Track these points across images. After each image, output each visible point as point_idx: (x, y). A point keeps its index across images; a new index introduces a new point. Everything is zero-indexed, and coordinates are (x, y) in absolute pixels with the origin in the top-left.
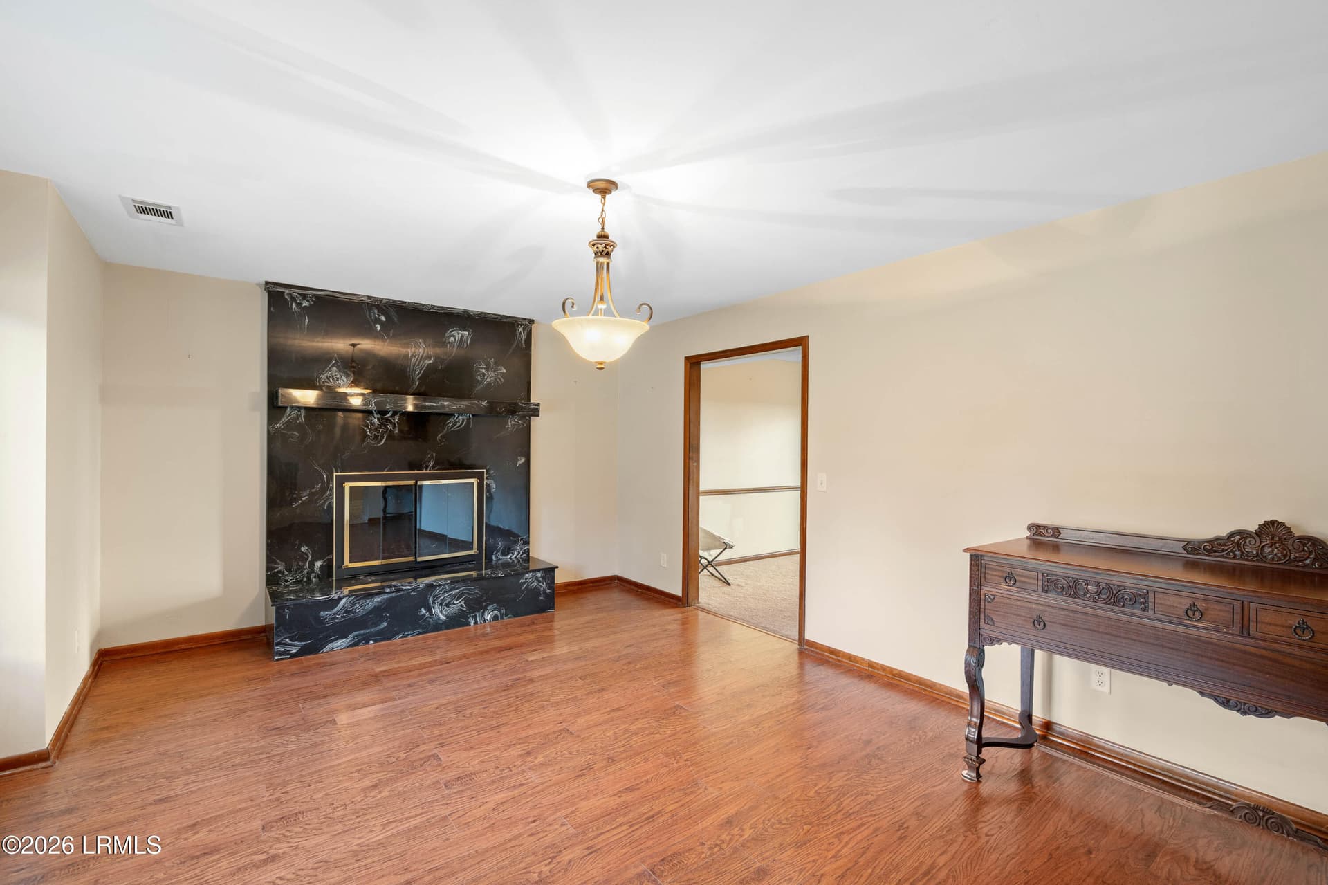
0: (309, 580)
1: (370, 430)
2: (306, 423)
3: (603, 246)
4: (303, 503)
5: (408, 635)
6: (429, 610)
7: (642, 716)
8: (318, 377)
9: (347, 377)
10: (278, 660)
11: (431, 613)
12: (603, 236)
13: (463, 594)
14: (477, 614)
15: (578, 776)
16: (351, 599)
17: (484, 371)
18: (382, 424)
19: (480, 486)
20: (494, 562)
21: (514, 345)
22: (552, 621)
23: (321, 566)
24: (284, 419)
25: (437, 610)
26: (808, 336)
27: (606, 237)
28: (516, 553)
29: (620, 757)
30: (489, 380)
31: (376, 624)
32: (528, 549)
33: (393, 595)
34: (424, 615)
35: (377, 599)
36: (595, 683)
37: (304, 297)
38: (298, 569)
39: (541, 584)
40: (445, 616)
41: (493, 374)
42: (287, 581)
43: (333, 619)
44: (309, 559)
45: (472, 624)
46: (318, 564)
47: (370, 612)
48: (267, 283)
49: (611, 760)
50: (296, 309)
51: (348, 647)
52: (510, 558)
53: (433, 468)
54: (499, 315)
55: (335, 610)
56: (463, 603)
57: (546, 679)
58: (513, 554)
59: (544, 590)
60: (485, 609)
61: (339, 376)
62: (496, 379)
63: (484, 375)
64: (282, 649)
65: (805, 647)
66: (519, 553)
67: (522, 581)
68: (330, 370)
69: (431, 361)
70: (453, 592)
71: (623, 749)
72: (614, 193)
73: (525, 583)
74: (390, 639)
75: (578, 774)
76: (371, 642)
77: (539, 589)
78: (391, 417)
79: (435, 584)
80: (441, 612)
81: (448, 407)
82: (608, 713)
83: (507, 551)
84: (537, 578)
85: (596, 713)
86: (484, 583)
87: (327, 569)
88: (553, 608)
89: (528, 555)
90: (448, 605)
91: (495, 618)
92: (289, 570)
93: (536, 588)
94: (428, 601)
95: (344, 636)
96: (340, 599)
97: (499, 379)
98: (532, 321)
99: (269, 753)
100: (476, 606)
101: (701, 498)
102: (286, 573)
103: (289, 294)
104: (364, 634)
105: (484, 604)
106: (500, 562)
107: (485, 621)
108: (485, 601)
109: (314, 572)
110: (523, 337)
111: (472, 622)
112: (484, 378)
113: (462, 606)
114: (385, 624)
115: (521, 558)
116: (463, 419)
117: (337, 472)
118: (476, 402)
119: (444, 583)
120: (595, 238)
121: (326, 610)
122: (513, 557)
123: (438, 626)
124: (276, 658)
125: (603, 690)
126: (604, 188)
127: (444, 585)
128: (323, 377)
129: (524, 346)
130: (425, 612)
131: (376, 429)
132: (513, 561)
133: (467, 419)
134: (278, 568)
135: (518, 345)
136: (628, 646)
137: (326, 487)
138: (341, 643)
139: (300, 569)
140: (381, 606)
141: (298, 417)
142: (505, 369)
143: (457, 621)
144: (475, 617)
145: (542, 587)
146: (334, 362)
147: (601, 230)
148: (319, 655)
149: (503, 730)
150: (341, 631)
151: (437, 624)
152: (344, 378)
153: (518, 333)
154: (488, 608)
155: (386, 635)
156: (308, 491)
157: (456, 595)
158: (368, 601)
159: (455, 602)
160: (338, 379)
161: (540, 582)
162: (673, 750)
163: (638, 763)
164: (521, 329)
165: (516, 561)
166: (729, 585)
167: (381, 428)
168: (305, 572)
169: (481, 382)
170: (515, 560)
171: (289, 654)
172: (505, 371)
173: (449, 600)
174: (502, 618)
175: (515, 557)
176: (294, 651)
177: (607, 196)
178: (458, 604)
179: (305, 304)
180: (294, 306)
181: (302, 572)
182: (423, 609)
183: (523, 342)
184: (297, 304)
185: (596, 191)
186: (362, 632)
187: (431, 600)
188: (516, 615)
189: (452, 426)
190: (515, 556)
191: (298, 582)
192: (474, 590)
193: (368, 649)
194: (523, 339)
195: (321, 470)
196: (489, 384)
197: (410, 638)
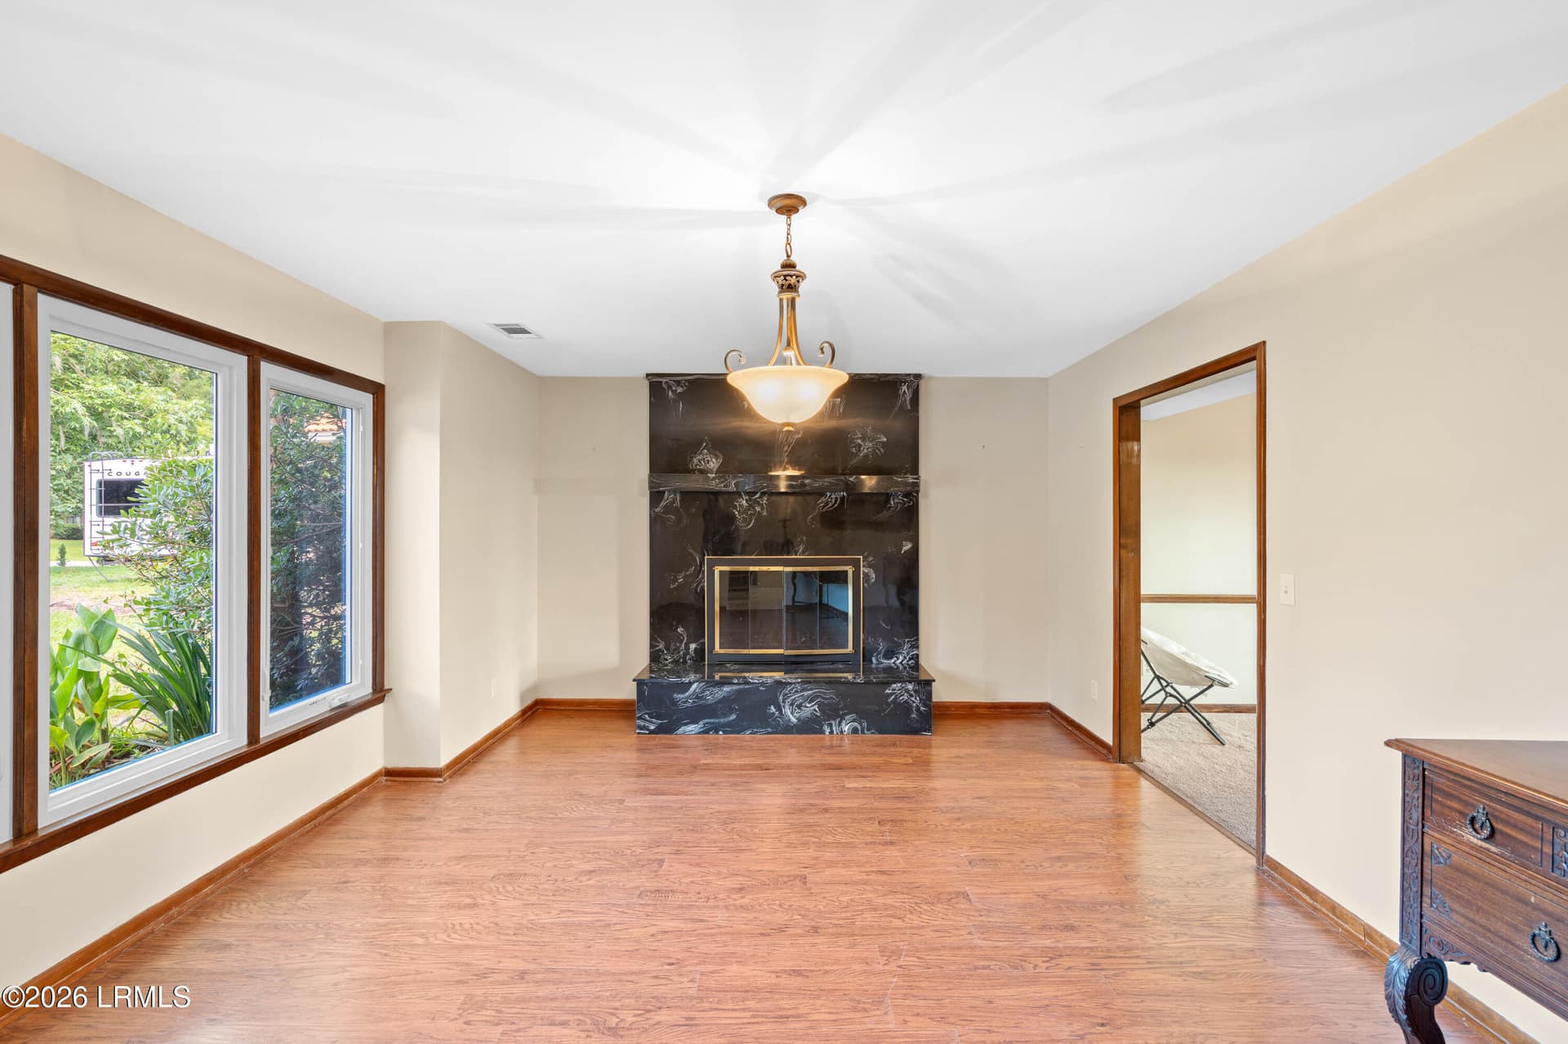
0: (685, 662)
1: (739, 512)
2: (681, 507)
3: (789, 279)
4: (680, 585)
5: (756, 732)
6: (779, 709)
7: (905, 890)
8: (691, 460)
9: (716, 460)
10: (639, 733)
11: (781, 713)
12: (788, 265)
13: (817, 697)
14: (833, 722)
15: (762, 934)
16: (701, 685)
17: (859, 441)
18: (750, 506)
19: (856, 574)
20: (873, 666)
21: (896, 408)
22: (930, 747)
23: (696, 649)
24: (663, 504)
25: (787, 711)
26: (1264, 342)
27: (792, 266)
28: (901, 658)
29: (830, 930)
30: (865, 451)
31: (725, 715)
32: (917, 655)
33: (741, 687)
34: (774, 713)
35: (727, 689)
36: (890, 832)
37: (678, 383)
38: (675, 650)
39: (913, 699)
40: (797, 719)
41: (871, 445)
42: (666, 660)
43: (685, 702)
44: (685, 641)
45: (827, 733)
46: (693, 646)
47: (720, 701)
48: (648, 375)
49: (815, 930)
50: (672, 396)
51: (700, 733)
52: (894, 663)
53: (803, 553)
54: (876, 374)
55: (687, 694)
56: (816, 707)
57: (845, 813)
58: (898, 659)
59: (918, 707)
60: (842, 718)
61: (709, 459)
62: (874, 450)
63: (860, 446)
64: (642, 724)
65: (1265, 867)
66: (905, 658)
67: (887, 691)
68: (701, 453)
69: (800, 436)
70: (806, 693)
71: (841, 922)
72: (802, 211)
73: (892, 694)
74: (738, 733)
75: (764, 932)
76: (721, 733)
77: (911, 706)
78: (759, 498)
79: (784, 681)
80: (792, 713)
81: (809, 485)
82: (868, 873)
83: (890, 654)
84: (907, 691)
85: (855, 869)
86: (842, 688)
87: (700, 652)
88: (929, 730)
89: (917, 663)
90: (799, 706)
91: (855, 731)
92: (668, 649)
93: (906, 702)
94: (777, 699)
95: (695, 722)
96: (690, 684)
97: (877, 448)
98: (918, 377)
99: (556, 815)
100: (832, 713)
101: (1143, 605)
102: (665, 652)
103: (667, 382)
104: (713, 723)
105: (841, 712)
106: (882, 666)
107: (842, 732)
108: (842, 709)
109: (689, 654)
110: (908, 397)
111: (828, 731)
112: (860, 450)
113: (815, 710)
114: (734, 717)
115: (908, 664)
116: (836, 498)
117: (708, 555)
118: (842, 478)
119: (794, 681)
120: (779, 268)
121: (679, 693)
122: (898, 662)
123: (788, 729)
124: (638, 731)
125: (892, 843)
126: (789, 205)
127: (794, 683)
128: (695, 460)
129: (909, 407)
130: (774, 710)
131: (745, 511)
132: (898, 667)
133: (841, 498)
134: (658, 646)
135: (902, 407)
136: (978, 798)
137: (700, 571)
138: (692, 728)
139: (677, 650)
140: (729, 697)
141: (674, 500)
142: (885, 436)
143: (809, 727)
144: (830, 726)
145: (914, 702)
146: (704, 444)
147: (786, 258)
148: (673, 736)
149: (743, 856)
150: (693, 715)
151: (788, 726)
152: (714, 460)
153: (901, 392)
154: (847, 718)
155: (735, 728)
156: (683, 574)
157: (808, 696)
158: (717, 689)
159: (808, 705)
160: (708, 461)
161: (911, 696)
162: (898, 947)
163: (840, 946)
164: (904, 388)
165: (901, 668)
166: (1223, 744)
167: (749, 510)
168: (681, 653)
169: (856, 455)
170: (900, 665)
171: (648, 730)
172: (885, 440)
173: (801, 701)
174: (863, 732)
175: (901, 663)
176: (652, 728)
177: (794, 217)
178: (811, 709)
179: (680, 390)
180: (670, 393)
181: (678, 653)
182: (772, 707)
183: (908, 402)
184: (673, 391)
185: (780, 211)
186: (712, 720)
187: (781, 698)
188: (881, 732)
189: (824, 506)
190: (900, 661)
191: (675, 662)
192: (829, 693)
193: (718, 739)
194: (908, 399)
195: (694, 553)
196: (866, 456)
197: (758, 736)
